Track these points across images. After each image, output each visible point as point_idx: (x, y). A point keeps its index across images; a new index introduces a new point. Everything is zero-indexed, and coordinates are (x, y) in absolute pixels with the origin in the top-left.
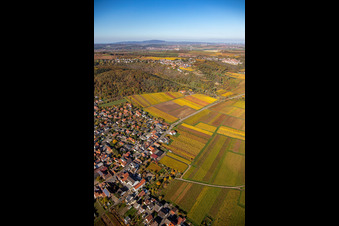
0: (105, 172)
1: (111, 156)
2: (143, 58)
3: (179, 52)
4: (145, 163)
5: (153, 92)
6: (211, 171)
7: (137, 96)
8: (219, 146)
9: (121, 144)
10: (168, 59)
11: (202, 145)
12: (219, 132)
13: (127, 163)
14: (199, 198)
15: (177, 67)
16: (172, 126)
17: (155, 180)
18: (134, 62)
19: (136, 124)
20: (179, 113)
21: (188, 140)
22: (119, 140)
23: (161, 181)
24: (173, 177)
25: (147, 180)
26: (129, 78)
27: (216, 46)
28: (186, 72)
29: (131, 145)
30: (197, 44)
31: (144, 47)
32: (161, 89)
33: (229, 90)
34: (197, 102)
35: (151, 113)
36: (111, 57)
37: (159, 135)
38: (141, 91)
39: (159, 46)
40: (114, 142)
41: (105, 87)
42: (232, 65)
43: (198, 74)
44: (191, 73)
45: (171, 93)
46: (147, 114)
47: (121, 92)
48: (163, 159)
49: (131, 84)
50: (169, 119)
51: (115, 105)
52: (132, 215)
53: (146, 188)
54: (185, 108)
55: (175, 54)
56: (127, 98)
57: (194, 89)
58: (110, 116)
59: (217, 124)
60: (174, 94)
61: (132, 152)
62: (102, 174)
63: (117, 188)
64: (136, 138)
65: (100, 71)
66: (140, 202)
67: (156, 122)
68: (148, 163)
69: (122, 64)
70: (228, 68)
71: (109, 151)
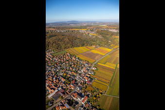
0: (64, 93)
2: (70, 30)
3: (87, 26)
4: (84, 86)
5: (79, 46)
7: (71, 49)
9: (69, 76)
10: (83, 30)
11: (111, 75)
13: (75, 87)
15: (89, 34)
16: (93, 65)
18: (66, 31)
19: (74, 64)
20: (95, 57)
21: (104, 72)
22: (67, 74)
24: (101, 94)
26: (66, 40)
27: (104, 23)
28: (93, 36)
30: (95, 22)
31: (69, 24)
32: (83, 45)
33: (116, 45)
34: (102, 51)
35: (80, 58)
36: (54, 29)
37: (88, 70)
38: (73, 46)
39: (76, 24)
40: (65, 74)
41: (54, 44)
43: (100, 37)
44: (96, 37)
45: (88, 47)
46: (78, 58)
47: (63, 47)
48: (94, 84)
49: (68, 43)
50: (91, 61)
51: (61, 54)
53: (89, 101)
54: (97, 54)
55: (85, 27)
56: (66, 50)
57: (99, 45)
58: (59, 60)
60: (90, 48)
61: (76, 80)
62: (62, 94)
63: (73, 103)
64: (76, 72)
65: (51, 36)
67: (84, 63)
68: (86, 86)
69: (61, 32)
70: (113, 34)
71: (63, 80)
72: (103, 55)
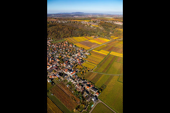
0: (57, 69)
1: (59, 62)
2: (72, 21)
3: (92, 18)
4: (75, 65)
5: (78, 36)
6: (106, 69)
7: (70, 38)
8: (110, 59)
9: (63, 58)
10: (85, 21)
11: (102, 59)
12: (110, 54)
13: (67, 65)
14: (100, 79)
15: (90, 25)
16: (88, 51)
17: (80, 72)
18: (68, 22)
19: (70, 50)
20: (91, 45)
21: (96, 57)
22: (62, 56)
23: (83, 72)
24: (89, 71)
25: (76, 71)
27: (111, 16)
28: (95, 27)
29: (68, 58)
30: (101, 15)
31: (72, 16)
32: (82, 35)
33: (117, 36)
34: (100, 41)
35: (77, 45)
36: (55, 20)
37: (82, 55)
38: (72, 36)
39: (81, 15)
40: (60, 57)
41: (53, 33)
42: (119, 25)
43: (101, 28)
44: (98, 28)
45: (87, 37)
46: (75, 46)
47: (62, 36)
48: (84, 64)
49: (67, 32)
50: (87, 48)
51: (59, 42)
52: (70, 84)
53: (76, 75)
54: (94, 43)
55: (89, 19)
56: (65, 39)
57: (99, 36)
58: (57, 47)
59: (110, 50)
60: (89, 38)
61: (69, 61)
62: (55, 69)
63: (63, 74)
64: (71, 55)
65: (51, 26)
66: (74, 80)
67: (80, 49)
68: (77, 66)
69: (62, 23)
70: (117, 26)
71: (58, 60)
72: (99, 45)
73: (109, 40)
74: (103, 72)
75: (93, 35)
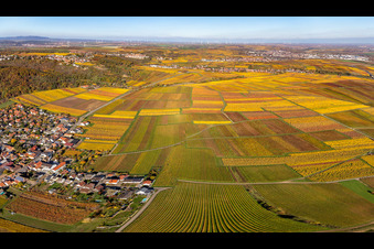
0: (13, 166)
1: (13, 152)
3: (70, 48)
4: (60, 151)
5: (46, 89)
6: (144, 141)
7: (26, 95)
8: (145, 126)
9: (21, 142)
10: (58, 54)
11: (125, 127)
12: (141, 114)
13: (37, 155)
15: (71, 62)
16: (81, 119)
17: (77, 161)
19: (35, 122)
20: (86, 106)
21: (107, 126)
22: (18, 139)
23: (87, 160)
24: (100, 155)
25: (67, 162)
26: (12, 76)
28: (83, 67)
29: (35, 140)
32: (56, 86)
33: (141, 80)
34: (105, 94)
35: (49, 110)
37: (68, 128)
39: (42, 43)
40: (13, 141)
42: (138, 60)
43: (100, 68)
44: (91, 68)
45: (69, 88)
46: (45, 111)
48: (82, 146)
50: (76, 113)
52: (56, 187)
54: (92, 101)
55: (65, 50)
56: (14, 100)
57: (98, 84)
59: (137, 108)
60: (75, 90)
61: (39, 146)
62: (8, 169)
63: (31, 174)
64: (40, 133)
66: (65, 177)
67: (59, 118)
68: (63, 152)
71: (9, 149)
72: (106, 102)
73: (125, 91)
74: (139, 149)
75: (83, 84)
